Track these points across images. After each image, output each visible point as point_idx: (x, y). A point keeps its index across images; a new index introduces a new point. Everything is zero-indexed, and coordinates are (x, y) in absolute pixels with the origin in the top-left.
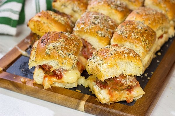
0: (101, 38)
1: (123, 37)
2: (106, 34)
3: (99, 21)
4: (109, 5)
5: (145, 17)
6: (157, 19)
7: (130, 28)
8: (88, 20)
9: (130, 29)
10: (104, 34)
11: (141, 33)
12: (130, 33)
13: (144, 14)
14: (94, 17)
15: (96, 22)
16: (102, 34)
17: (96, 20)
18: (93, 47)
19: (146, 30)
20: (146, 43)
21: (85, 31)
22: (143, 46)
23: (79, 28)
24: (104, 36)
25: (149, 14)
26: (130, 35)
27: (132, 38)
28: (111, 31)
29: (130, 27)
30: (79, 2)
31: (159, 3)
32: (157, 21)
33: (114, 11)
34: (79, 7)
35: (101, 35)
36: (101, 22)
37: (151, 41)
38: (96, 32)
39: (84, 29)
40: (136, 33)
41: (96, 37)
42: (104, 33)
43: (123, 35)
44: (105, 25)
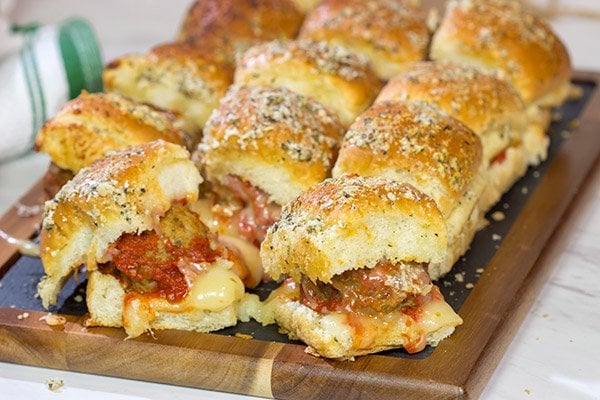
0: (300, 165)
1: (375, 152)
2: (314, 151)
3: (284, 109)
4: (310, 62)
5: (441, 90)
6: (480, 95)
7: (395, 123)
8: (250, 111)
9: (394, 125)
10: (308, 153)
11: (432, 136)
12: (397, 139)
13: (435, 81)
14: (266, 101)
15: (277, 116)
16: (302, 152)
17: (276, 107)
18: (272, 199)
19: (448, 128)
20: (452, 169)
21: (243, 147)
22: (443, 176)
23: (220, 140)
24: (309, 159)
25: (452, 81)
26: (396, 144)
27: (404, 153)
28: (330, 141)
29: (392, 120)
30: (200, 62)
31: (484, 46)
32: (481, 102)
33: (328, 81)
34: (204, 80)
35: (296, 156)
36: (293, 115)
37: (466, 162)
38: (280, 145)
39: (239, 141)
40: (414, 136)
41: (282, 162)
42: (307, 148)
43: (371, 146)
44: (307, 123)
